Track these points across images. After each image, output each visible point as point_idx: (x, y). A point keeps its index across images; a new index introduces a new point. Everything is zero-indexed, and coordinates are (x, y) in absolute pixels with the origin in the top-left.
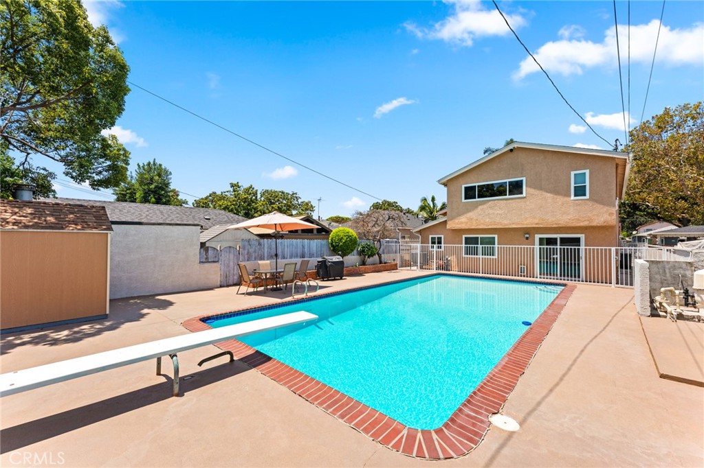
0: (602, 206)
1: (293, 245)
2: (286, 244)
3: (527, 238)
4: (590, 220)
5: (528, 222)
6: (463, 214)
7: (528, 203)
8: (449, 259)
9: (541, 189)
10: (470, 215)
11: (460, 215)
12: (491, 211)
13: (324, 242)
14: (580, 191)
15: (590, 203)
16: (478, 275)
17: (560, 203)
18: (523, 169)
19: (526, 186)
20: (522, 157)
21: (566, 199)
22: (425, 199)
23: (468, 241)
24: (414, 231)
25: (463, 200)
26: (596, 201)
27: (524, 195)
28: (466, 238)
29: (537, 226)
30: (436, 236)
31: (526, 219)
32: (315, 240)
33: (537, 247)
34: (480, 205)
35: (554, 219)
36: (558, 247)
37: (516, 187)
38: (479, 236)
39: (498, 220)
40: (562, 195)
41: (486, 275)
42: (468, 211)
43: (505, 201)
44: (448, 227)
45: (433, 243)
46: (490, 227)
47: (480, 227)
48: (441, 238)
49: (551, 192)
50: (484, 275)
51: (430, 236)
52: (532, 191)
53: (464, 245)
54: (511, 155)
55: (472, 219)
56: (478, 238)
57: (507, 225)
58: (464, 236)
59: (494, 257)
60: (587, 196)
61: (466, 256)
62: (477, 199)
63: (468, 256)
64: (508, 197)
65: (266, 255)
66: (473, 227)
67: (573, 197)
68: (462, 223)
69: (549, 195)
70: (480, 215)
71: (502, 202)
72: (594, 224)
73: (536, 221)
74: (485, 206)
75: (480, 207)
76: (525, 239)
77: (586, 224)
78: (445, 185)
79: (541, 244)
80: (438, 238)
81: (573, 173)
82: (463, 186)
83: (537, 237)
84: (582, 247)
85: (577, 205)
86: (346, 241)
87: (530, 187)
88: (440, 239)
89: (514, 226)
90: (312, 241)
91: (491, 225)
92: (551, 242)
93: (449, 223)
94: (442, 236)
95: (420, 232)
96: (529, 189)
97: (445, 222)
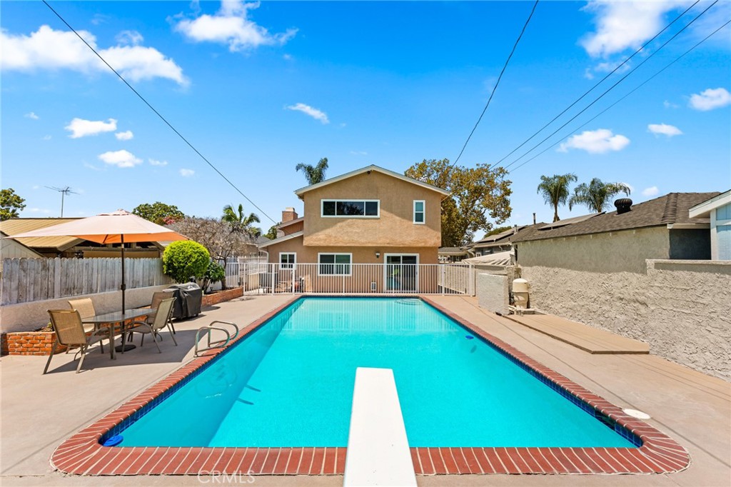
0: (433, 231)
1: (107, 268)
2: (95, 267)
3: (378, 256)
4: (425, 242)
5: (381, 241)
6: (322, 229)
7: (382, 224)
8: (303, 279)
9: (391, 212)
10: (328, 231)
11: (318, 231)
12: (349, 229)
13: (154, 261)
14: (419, 218)
15: (426, 227)
16: (340, 294)
17: (406, 226)
18: (377, 192)
19: (381, 208)
20: (377, 181)
21: (410, 223)
22: (230, 208)
23: (324, 259)
24: (260, 247)
25: (322, 216)
26: (429, 227)
27: (378, 216)
28: (321, 256)
29: (388, 245)
30: (288, 254)
31: (380, 238)
32: (142, 259)
33: (385, 264)
34: (339, 222)
35: (401, 240)
36: (401, 264)
37: (372, 208)
38: (335, 254)
39: (355, 238)
40: (407, 219)
41: (349, 294)
42: (327, 227)
43: (362, 221)
44: (305, 243)
45: (284, 261)
46: (348, 245)
47: (339, 245)
48: (293, 255)
49: (399, 216)
50: (347, 294)
51: (281, 254)
52: (385, 213)
53: (319, 264)
54: (368, 177)
55: (330, 236)
56: (333, 256)
57: (363, 243)
58: (319, 254)
59: (349, 275)
60: (424, 223)
61: (322, 275)
62: (336, 216)
63: (324, 275)
64: (364, 216)
65: (57, 288)
66: (331, 245)
67: (414, 222)
68: (320, 240)
69: (397, 218)
70: (339, 232)
71: (359, 221)
72: (428, 245)
73: (388, 241)
74: (343, 224)
75: (339, 224)
76: (375, 257)
77: (422, 245)
78: (301, 197)
79: (388, 262)
80: (290, 255)
81: (415, 201)
82: (322, 201)
83: (386, 255)
84: (418, 264)
85: (418, 229)
86: (197, 261)
87: (384, 209)
88: (292, 257)
89: (370, 245)
90: (137, 261)
91: (349, 243)
92: (395, 259)
93: (305, 239)
94: (295, 254)
95: (267, 248)
96: (383, 211)
97: (302, 237)
